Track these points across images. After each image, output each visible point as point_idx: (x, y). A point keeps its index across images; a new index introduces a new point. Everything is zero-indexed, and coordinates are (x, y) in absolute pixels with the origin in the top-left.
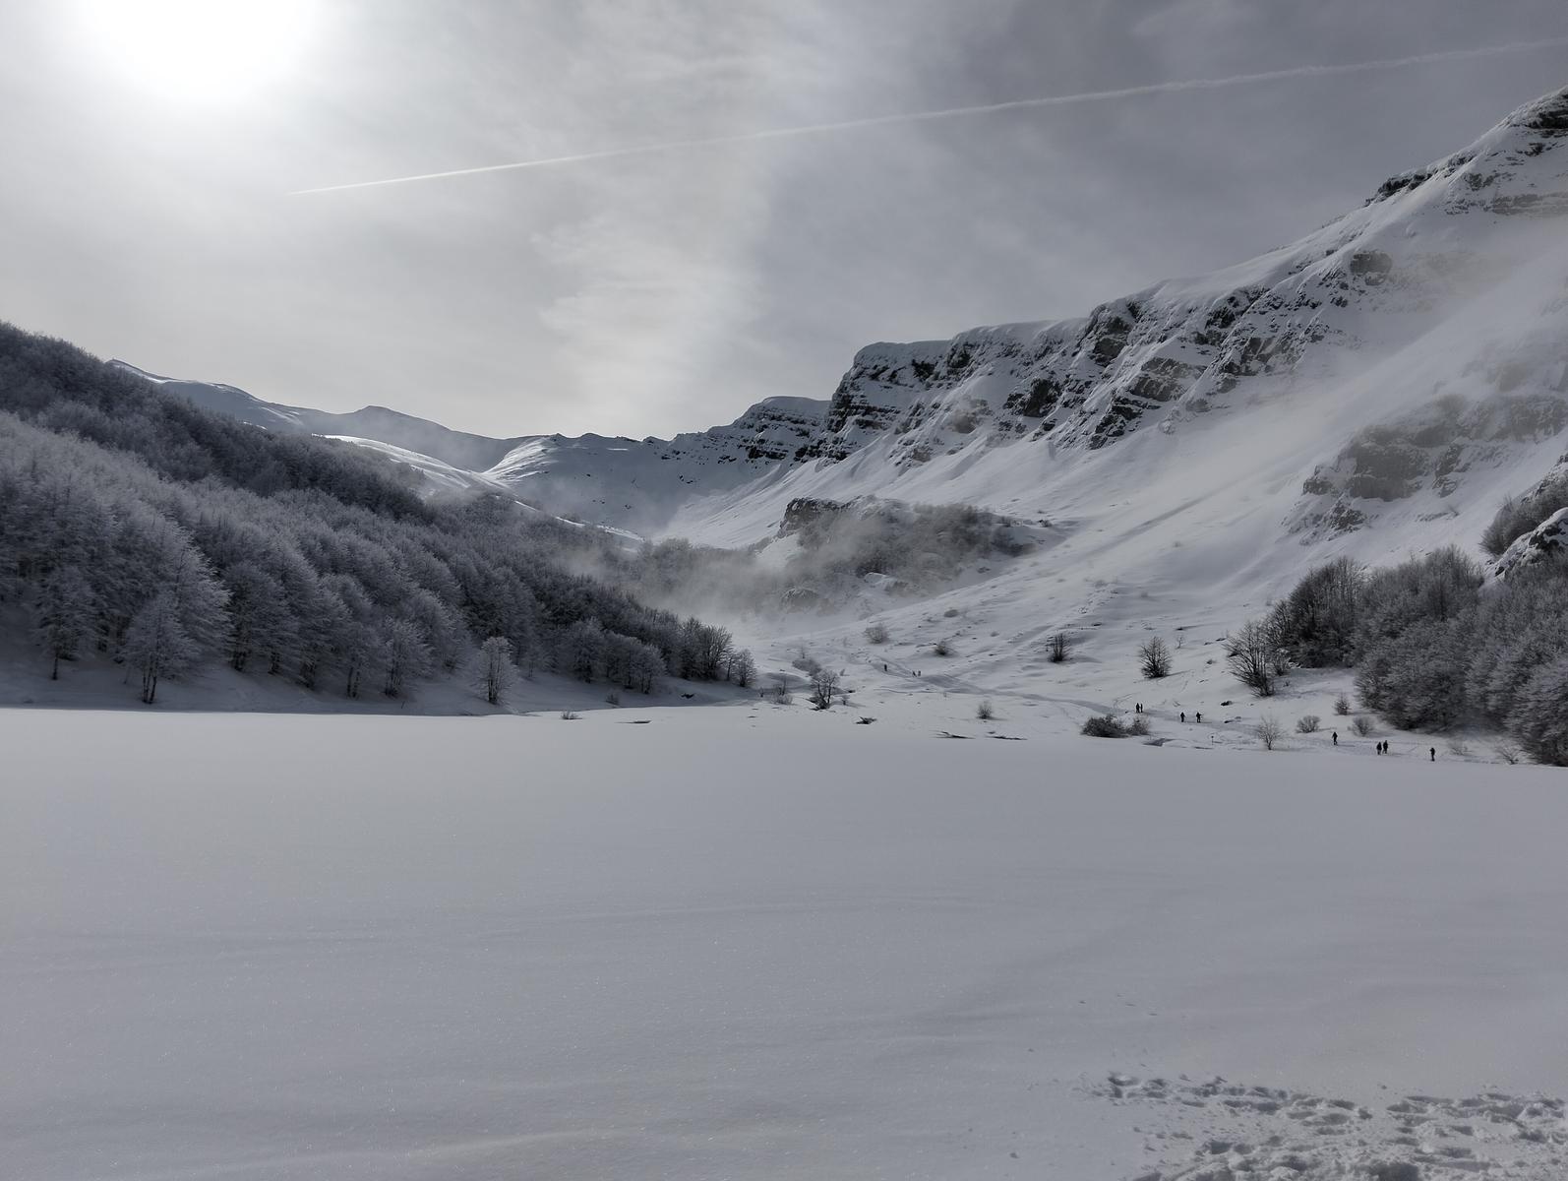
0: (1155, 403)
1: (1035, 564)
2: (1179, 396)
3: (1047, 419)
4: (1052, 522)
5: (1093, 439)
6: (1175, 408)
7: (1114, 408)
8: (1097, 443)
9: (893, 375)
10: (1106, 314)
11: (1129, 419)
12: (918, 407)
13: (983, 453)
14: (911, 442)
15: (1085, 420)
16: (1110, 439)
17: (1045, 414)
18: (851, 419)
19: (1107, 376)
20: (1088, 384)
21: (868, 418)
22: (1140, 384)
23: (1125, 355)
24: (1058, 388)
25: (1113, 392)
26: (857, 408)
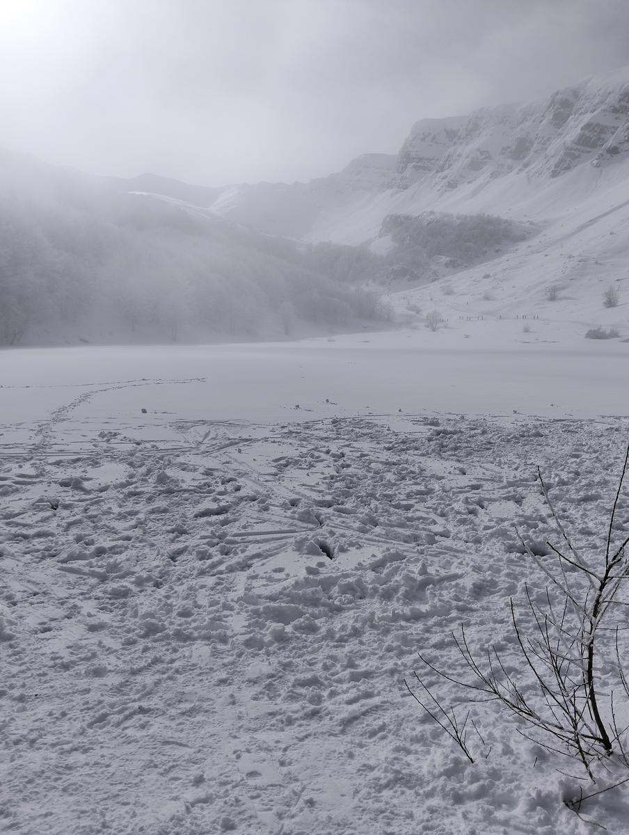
0: (589, 149)
1: (530, 246)
2: (603, 145)
3: (525, 160)
4: (535, 222)
5: (552, 172)
6: (601, 152)
7: (565, 153)
8: (554, 174)
9: (434, 138)
10: (559, 97)
11: (574, 159)
12: (449, 156)
13: (488, 182)
14: (445, 177)
15: (548, 161)
16: (562, 172)
17: (524, 157)
18: (410, 165)
19: (560, 134)
20: (549, 139)
21: (420, 164)
22: (579, 139)
23: (571, 121)
24: (532, 143)
25: (564, 143)
26: (414, 158)
